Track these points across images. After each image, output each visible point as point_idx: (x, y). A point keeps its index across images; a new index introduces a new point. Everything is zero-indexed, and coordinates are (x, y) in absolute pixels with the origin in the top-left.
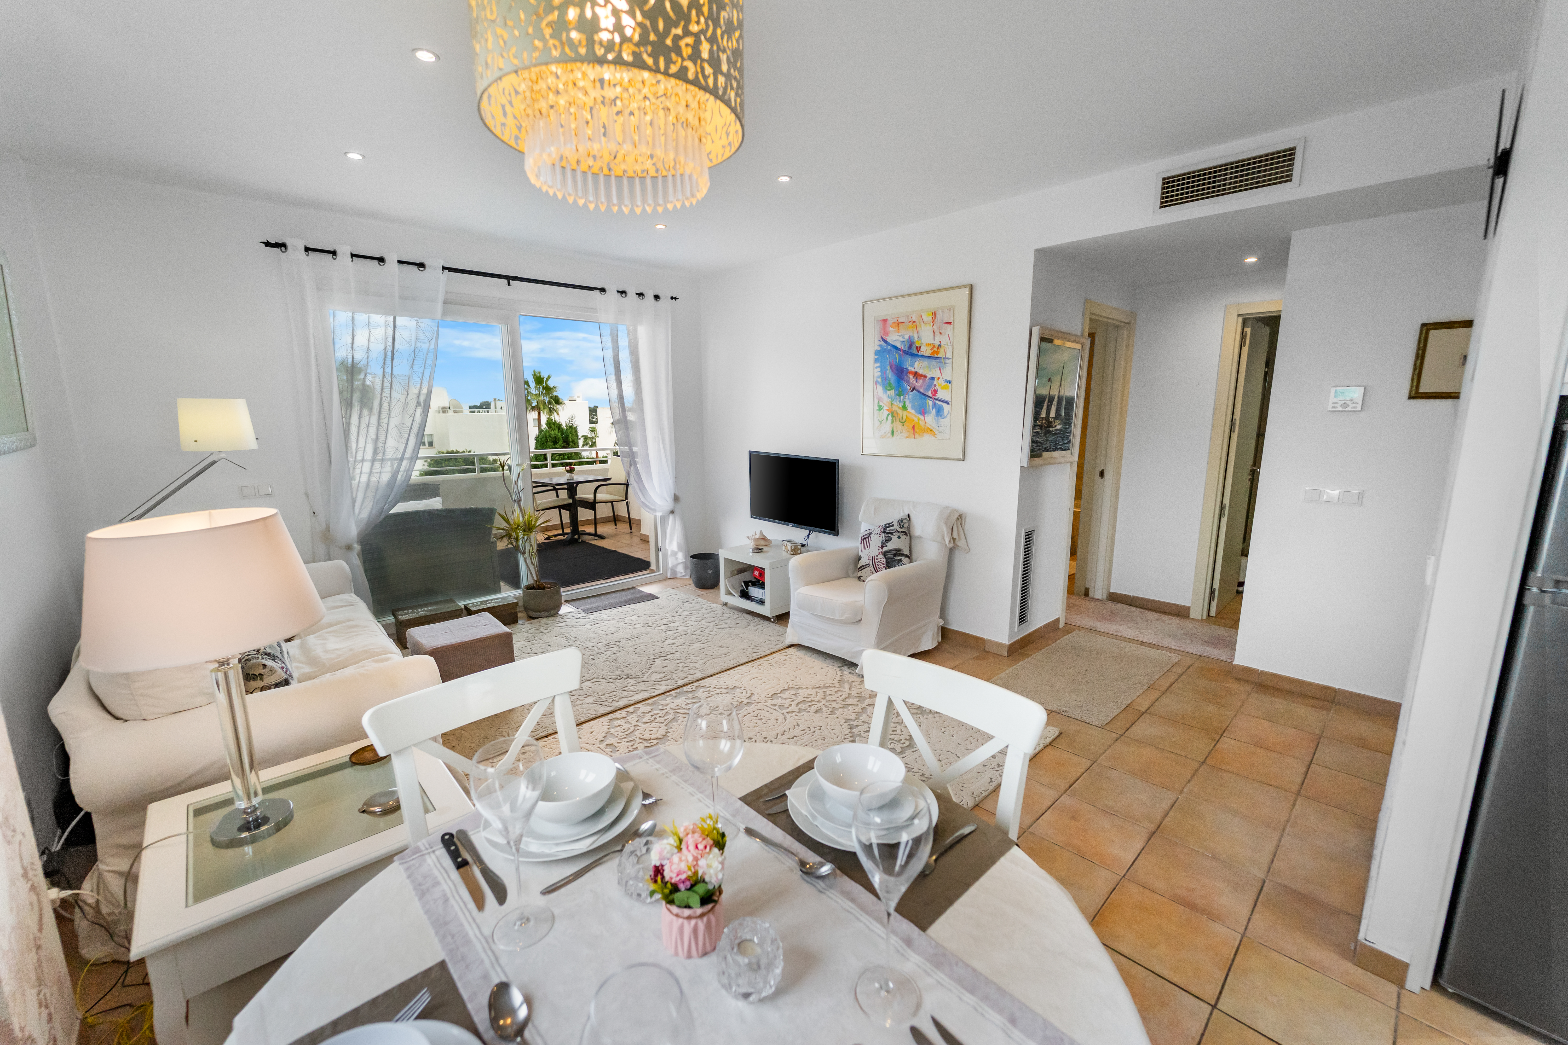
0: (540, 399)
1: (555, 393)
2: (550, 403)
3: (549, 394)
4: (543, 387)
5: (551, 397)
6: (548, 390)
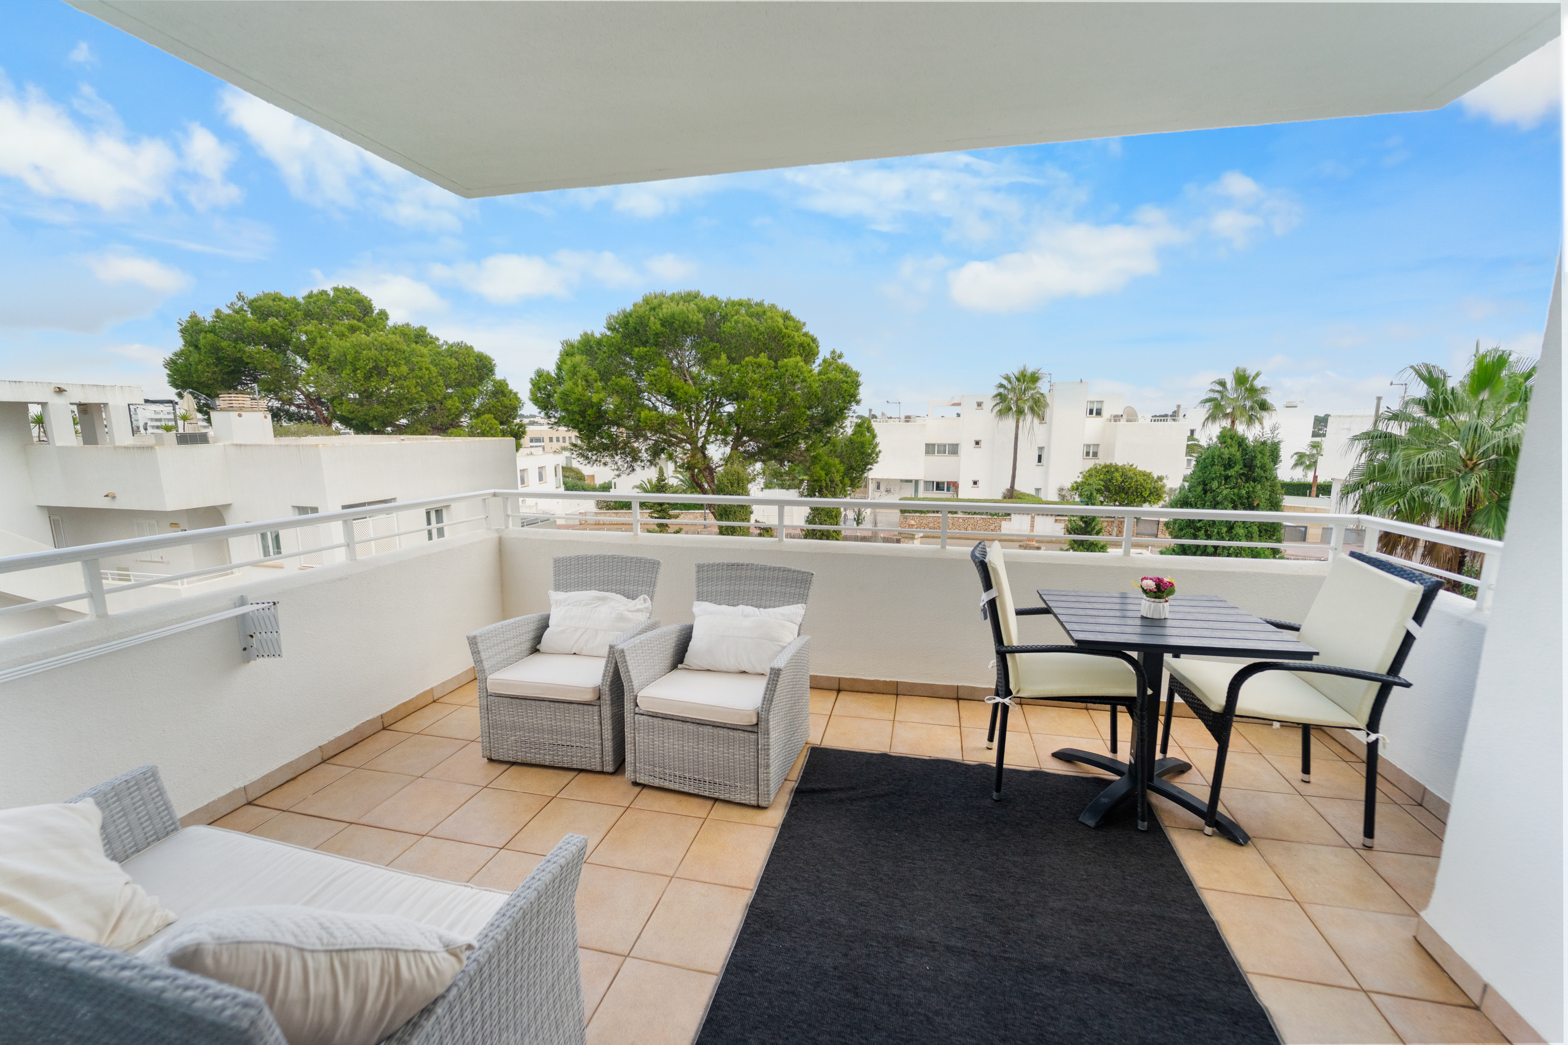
0: (1238, 403)
1: (1264, 397)
2: (1252, 408)
3: (1252, 397)
4: (1246, 389)
5: (1256, 402)
6: (1252, 391)
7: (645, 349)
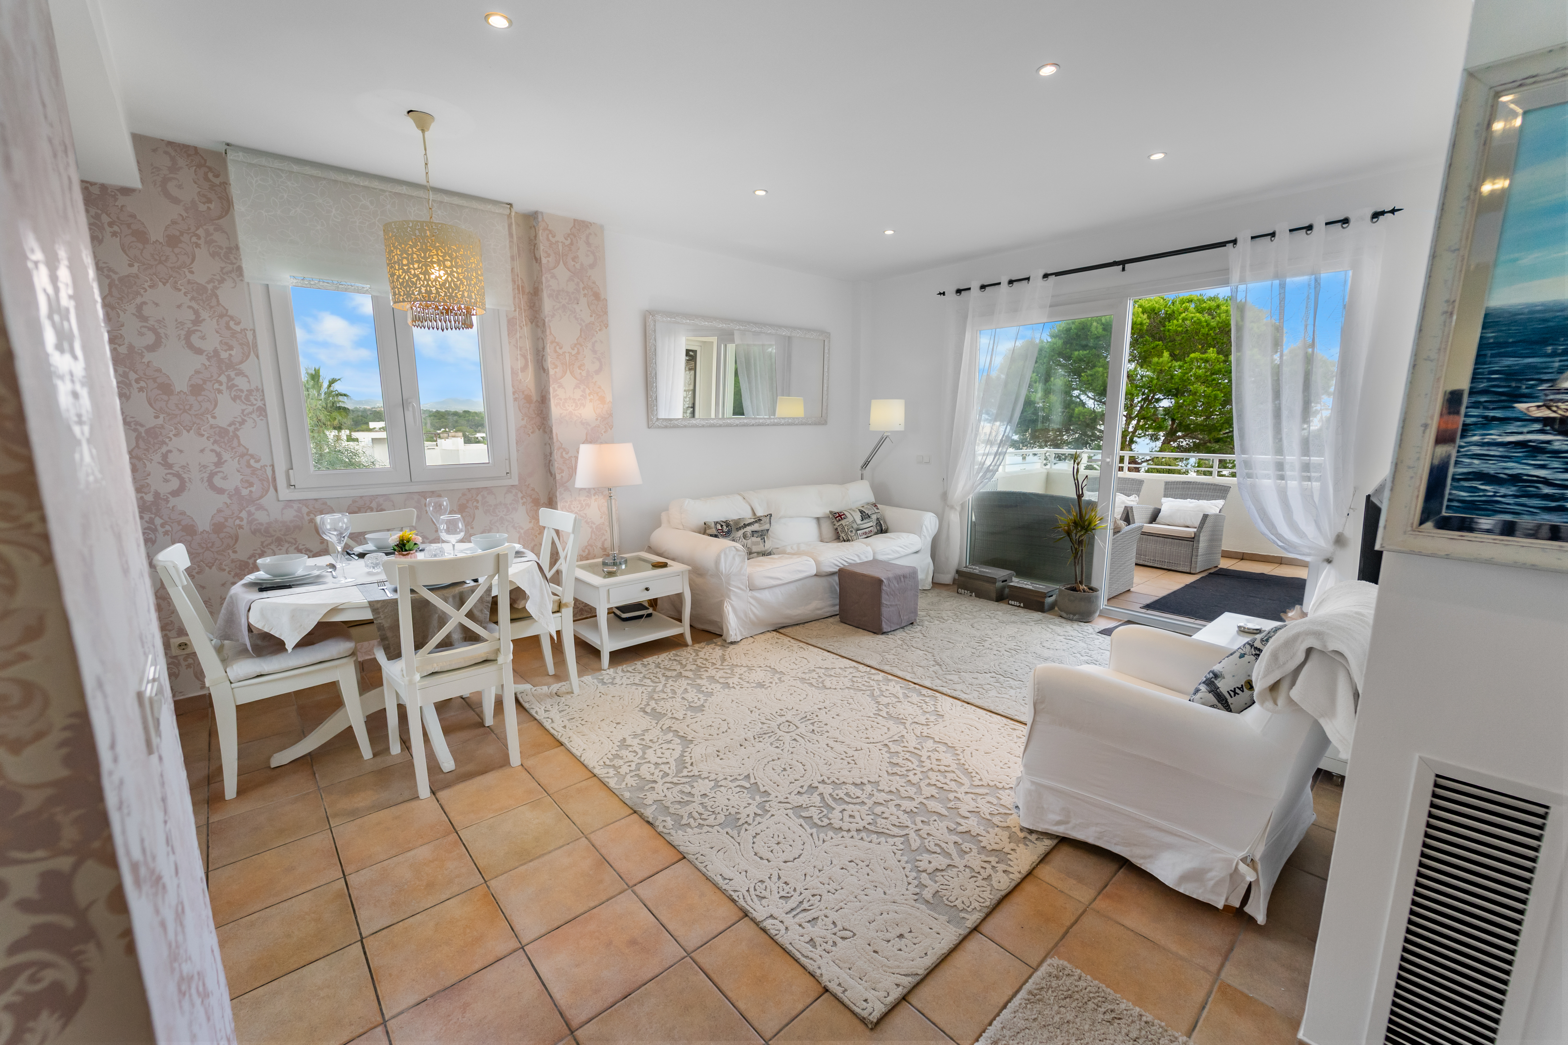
7: (1085, 352)
